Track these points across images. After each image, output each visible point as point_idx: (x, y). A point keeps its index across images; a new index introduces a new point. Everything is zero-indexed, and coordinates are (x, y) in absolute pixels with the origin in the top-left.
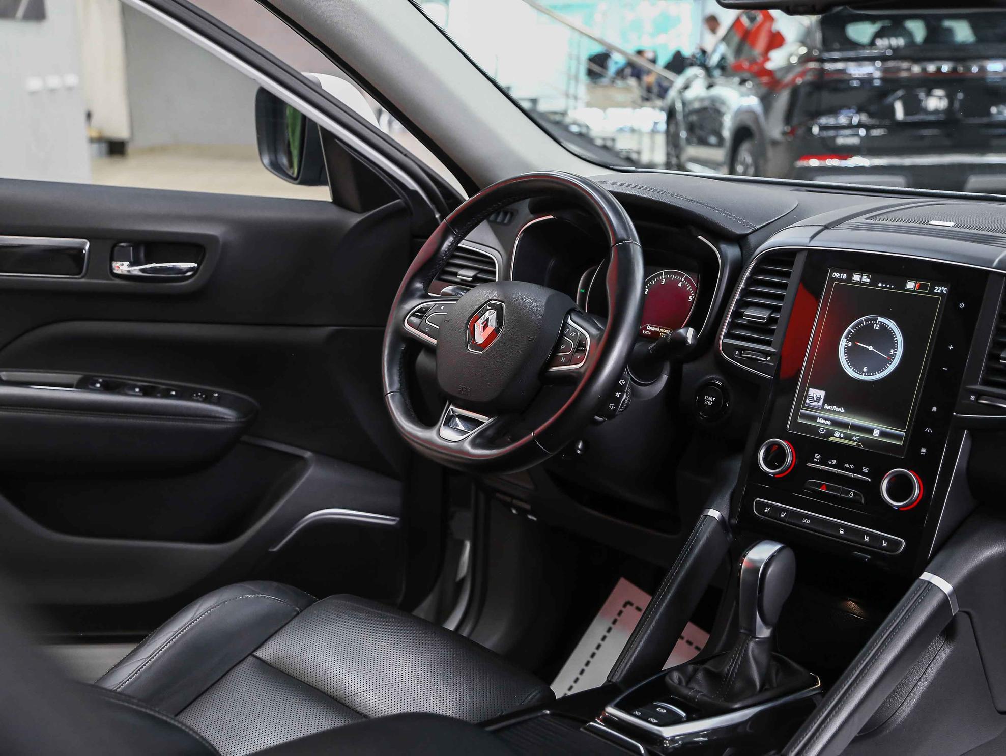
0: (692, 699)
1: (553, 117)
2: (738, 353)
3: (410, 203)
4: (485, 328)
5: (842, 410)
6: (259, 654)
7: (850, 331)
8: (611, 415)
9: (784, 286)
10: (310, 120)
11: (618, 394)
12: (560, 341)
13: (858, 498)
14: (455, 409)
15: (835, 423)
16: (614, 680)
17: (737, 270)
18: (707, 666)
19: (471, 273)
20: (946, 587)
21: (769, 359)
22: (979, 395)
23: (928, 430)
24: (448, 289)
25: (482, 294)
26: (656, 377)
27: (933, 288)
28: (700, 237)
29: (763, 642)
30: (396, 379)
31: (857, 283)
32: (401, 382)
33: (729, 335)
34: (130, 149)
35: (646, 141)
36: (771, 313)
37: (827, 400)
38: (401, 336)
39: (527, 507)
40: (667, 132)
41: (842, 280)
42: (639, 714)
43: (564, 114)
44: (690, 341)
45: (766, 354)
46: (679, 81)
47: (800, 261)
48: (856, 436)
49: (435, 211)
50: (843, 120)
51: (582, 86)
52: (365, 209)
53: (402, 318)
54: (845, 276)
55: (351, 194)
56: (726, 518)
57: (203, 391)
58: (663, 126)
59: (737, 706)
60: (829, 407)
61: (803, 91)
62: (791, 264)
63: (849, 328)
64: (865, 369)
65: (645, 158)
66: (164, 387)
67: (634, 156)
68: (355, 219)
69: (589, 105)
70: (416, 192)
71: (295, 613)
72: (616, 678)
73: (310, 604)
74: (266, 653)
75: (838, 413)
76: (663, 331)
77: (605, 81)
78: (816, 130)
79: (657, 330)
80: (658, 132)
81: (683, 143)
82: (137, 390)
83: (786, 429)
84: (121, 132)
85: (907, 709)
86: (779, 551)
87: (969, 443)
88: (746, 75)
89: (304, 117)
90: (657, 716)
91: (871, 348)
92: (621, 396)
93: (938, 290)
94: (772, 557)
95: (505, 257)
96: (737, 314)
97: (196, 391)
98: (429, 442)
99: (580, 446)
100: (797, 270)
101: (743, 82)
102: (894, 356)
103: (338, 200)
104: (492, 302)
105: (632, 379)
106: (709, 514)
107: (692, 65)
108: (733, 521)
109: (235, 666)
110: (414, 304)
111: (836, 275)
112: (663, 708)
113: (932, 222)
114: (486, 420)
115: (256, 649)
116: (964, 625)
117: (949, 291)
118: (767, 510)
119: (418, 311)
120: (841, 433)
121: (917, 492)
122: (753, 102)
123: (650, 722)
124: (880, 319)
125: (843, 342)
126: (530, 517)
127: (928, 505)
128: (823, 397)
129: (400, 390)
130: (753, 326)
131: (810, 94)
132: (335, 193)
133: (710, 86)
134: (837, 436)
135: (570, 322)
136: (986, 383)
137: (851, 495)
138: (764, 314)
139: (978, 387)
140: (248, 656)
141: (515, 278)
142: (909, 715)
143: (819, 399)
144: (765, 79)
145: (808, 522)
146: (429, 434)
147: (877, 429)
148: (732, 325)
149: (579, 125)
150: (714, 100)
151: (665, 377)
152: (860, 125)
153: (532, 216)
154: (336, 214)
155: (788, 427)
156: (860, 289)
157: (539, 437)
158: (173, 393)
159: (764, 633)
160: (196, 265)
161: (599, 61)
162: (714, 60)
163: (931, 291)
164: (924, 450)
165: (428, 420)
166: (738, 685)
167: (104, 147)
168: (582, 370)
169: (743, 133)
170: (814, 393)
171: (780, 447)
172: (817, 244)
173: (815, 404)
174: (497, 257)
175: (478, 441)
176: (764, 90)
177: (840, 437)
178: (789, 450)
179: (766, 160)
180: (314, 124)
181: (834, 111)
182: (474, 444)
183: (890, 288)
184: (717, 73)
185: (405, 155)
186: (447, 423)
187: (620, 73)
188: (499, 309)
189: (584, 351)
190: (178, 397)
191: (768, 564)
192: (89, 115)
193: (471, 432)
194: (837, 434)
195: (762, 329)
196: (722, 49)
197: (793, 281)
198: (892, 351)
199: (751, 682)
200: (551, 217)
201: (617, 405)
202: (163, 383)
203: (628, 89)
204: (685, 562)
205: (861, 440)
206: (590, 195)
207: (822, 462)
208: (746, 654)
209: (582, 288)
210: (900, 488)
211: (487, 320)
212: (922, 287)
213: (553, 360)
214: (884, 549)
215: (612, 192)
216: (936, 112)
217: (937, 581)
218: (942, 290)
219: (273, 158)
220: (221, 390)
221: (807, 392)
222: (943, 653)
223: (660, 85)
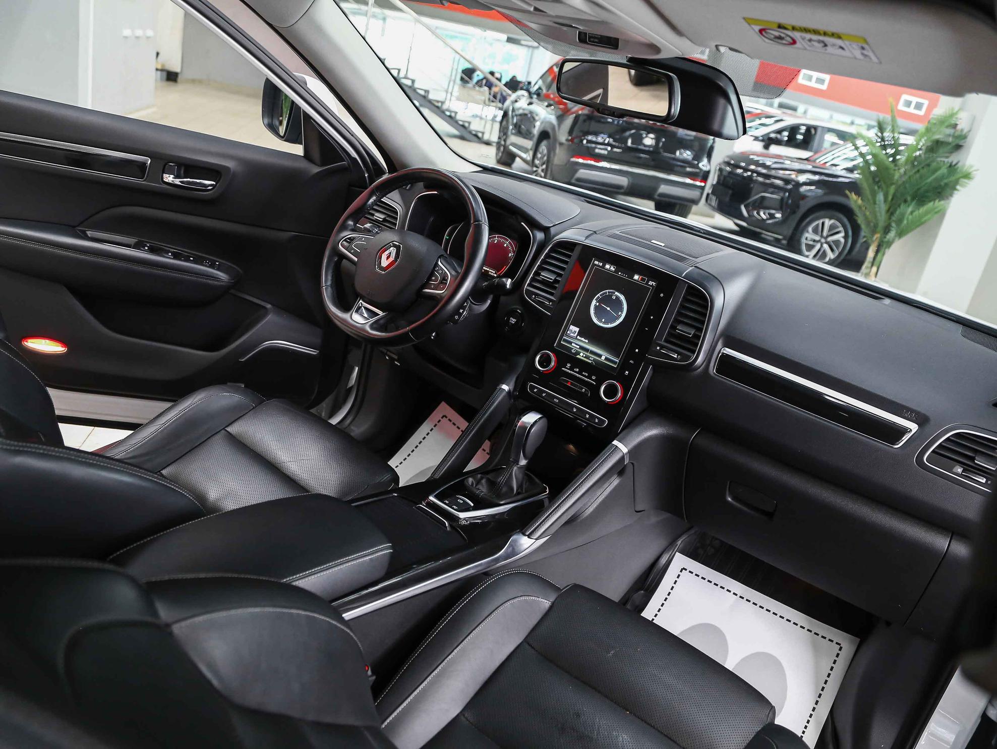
0: (478, 496)
1: (437, 104)
2: (533, 296)
3: (351, 166)
4: (388, 258)
5: (587, 341)
6: (229, 429)
7: (599, 297)
8: (456, 322)
9: (566, 263)
10: (297, 105)
11: (461, 311)
12: (432, 274)
13: (587, 392)
14: (363, 303)
15: (582, 348)
16: (435, 477)
17: (541, 246)
18: (489, 476)
19: (383, 216)
20: (625, 450)
21: (551, 303)
22: (662, 347)
23: (631, 362)
24: (368, 225)
25: (388, 236)
26: (483, 301)
27: (648, 281)
28: (522, 223)
29: (522, 467)
30: (330, 278)
31: (608, 270)
32: (332, 280)
33: (529, 285)
34: (180, 78)
35: (488, 126)
36: (557, 277)
37: (580, 334)
38: (336, 252)
39: (396, 357)
40: (501, 122)
41: (599, 266)
42: (447, 502)
43: (443, 103)
44: (508, 287)
45: (550, 300)
46: (514, 96)
47: (577, 250)
48: (592, 357)
49: (366, 172)
50: (600, 140)
51: (457, 89)
52: (323, 165)
53: (337, 241)
54: (601, 264)
55: (316, 154)
56: (512, 390)
57: (210, 260)
58: (499, 118)
59: (502, 503)
60: (580, 338)
61: (581, 118)
62: (572, 251)
63: (599, 295)
64: (603, 320)
65: (486, 137)
66: (186, 254)
67: (480, 135)
68: (316, 170)
69: (458, 99)
70: (355, 159)
71: (252, 407)
72: (437, 476)
73: (261, 402)
74: (233, 429)
75: (584, 342)
76: (491, 271)
77: (470, 85)
78: (585, 142)
79: (488, 269)
80: (496, 121)
81: (509, 133)
82: (170, 254)
83: (554, 346)
84: (176, 67)
85: (591, 510)
86: (540, 418)
87: (652, 372)
88: (552, 102)
89: (293, 102)
90: (458, 504)
91: (608, 309)
92: (463, 312)
93: (651, 283)
94: (536, 422)
95: (404, 210)
96: (537, 274)
97: (206, 259)
98: (344, 321)
99: (434, 334)
100: (575, 254)
101: (549, 106)
102: (620, 316)
103: (307, 155)
104: (394, 242)
105: (471, 302)
106: (502, 387)
107: (522, 89)
108: (515, 393)
109: (214, 435)
110: (347, 234)
111: (596, 262)
112: (462, 499)
113: (653, 241)
114: (381, 313)
115: (227, 426)
116: (629, 471)
117: (657, 286)
118: (535, 390)
119: (348, 238)
120: (584, 354)
121: (620, 394)
122: (553, 119)
123: (453, 508)
124: (617, 293)
125: (594, 302)
126: (396, 362)
127: (623, 404)
128: (577, 332)
129: (331, 286)
130: (543, 282)
131: (584, 121)
132: (306, 150)
133: (530, 104)
134: (581, 356)
135: (439, 263)
136: (666, 341)
137: (584, 390)
138: (552, 277)
139: (662, 343)
140: (222, 430)
141: (409, 229)
142: (591, 513)
143: (575, 332)
144: (561, 106)
145: (557, 401)
146: (346, 316)
147: (604, 355)
148: (533, 279)
149: (451, 112)
150: (531, 112)
151: (489, 302)
152: (608, 144)
153: (424, 190)
154: (304, 165)
155: (555, 345)
156: (608, 274)
157: (412, 331)
158: (192, 259)
159: (523, 462)
160: (215, 183)
161: (468, 73)
162: (534, 89)
163: (647, 284)
164: (627, 372)
165: (346, 307)
166: (504, 489)
167: (165, 74)
168: (444, 295)
169: (544, 135)
170: (573, 328)
171: (548, 355)
172: (589, 242)
173: (572, 335)
174: (399, 209)
175: (375, 326)
176: (560, 113)
177: (583, 356)
178: (553, 358)
179: (555, 154)
180: (299, 108)
181: (596, 134)
182: (372, 327)
183: (625, 276)
184: (535, 96)
185: (352, 135)
186: (357, 311)
187: (479, 83)
188: (398, 248)
189: (446, 283)
190: (195, 262)
191: (532, 426)
192: (158, 54)
193: (371, 319)
194: (581, 354)
195: (550, 285)
196: (540, 83)
197: (571, 260)
198: (620, 313)
199: (512, 489)
200: (436, 192)
201: (460, 317)
202: (186, 251)
203: (483, 93)
204: (484, 414)
205: (594, 360)
206: (463, 189)
207: (571, 369)
208: (511, 474)
209: (447, 236)
210: (611, 392)
211: (390, 253)
212: (643, 280)
213: (426, 285)
214: (596, 423)
215: (475, 188)
216: (649, 146)
217: (620, 445)
218: (653, 284)
219: (270, 121)
220: (220, 261)
221: (569, 327)
222: (615, 481)
223: (502, 94)
